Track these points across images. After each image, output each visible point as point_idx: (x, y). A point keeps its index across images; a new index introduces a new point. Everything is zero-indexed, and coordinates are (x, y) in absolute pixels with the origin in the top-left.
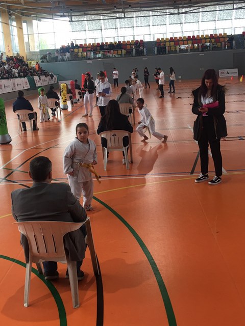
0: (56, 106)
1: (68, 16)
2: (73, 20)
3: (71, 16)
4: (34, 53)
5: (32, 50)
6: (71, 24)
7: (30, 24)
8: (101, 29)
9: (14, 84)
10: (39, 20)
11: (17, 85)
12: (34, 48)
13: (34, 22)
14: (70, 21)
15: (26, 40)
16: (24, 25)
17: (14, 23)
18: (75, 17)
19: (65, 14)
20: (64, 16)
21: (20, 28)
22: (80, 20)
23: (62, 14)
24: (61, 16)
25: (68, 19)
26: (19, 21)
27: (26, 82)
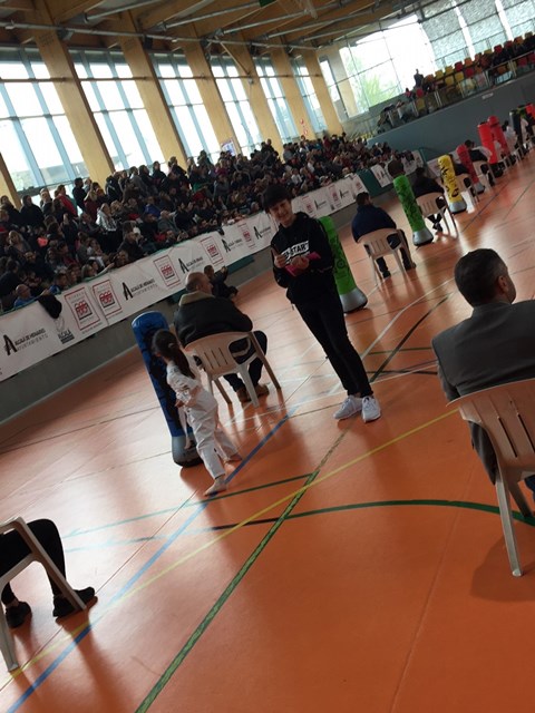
0: (440, 208)
1: (414, 11)
2: (427, 16)
3: (420, 9)
4: (360, 119)
5: (352, 114)
6: (424, 28)
7: (334, 59)
8: (497, 13)
9: (335, 195)
10: (354, 45)
11: (342, 195)
12: (356, 108)
13: (344, 52)
14: (419, 22)
15: (335, 96)
16: (324, 66)
17: (303, 71)
18: (431, 7)
19: (407, 8)
20: (405, 14)
21: (317, 76)
22: (442, 9)
23: (400, 11)
24: (399, 17)
25: (414, 18)
26: (312, 61)
27: (358, 185)
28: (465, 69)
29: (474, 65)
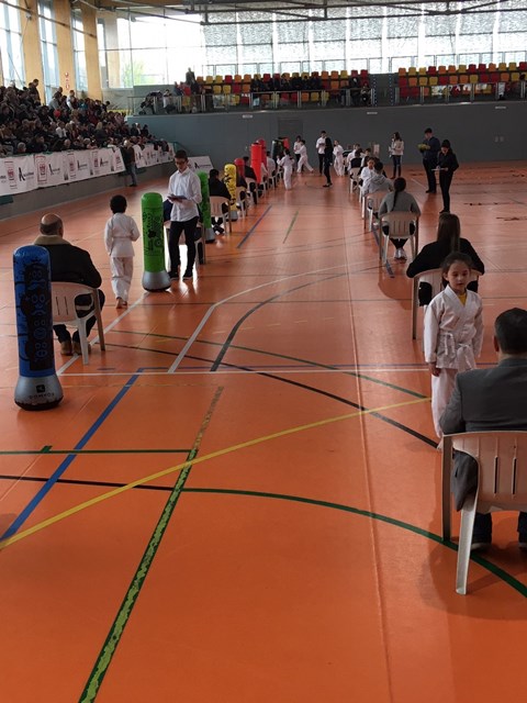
0: (224, 212)
1: (199, 12)
2: (210, 21)
3: (206, 13)
4: (119, 93)
5: (113, 86)
6: (205, 31)
7: (111, 26)
8: (271, 44)
9: (96, 161)
10: (133, 20)
11: (101, 163)
12: (118, 81)
13: (122, 23)
14: (202, 23)
15: (102, 63)
17: (79, 25)
18: (215, 14)
19: (197, 8)
20: (193, 11)
21: (91, 35)
22: (225, 20)
23: (189, 7)
24: (187, 12)
25: (199, 18)
26: (89, 19)
27: (118, 158)
28: (233, 83)
29: (242, 83)
